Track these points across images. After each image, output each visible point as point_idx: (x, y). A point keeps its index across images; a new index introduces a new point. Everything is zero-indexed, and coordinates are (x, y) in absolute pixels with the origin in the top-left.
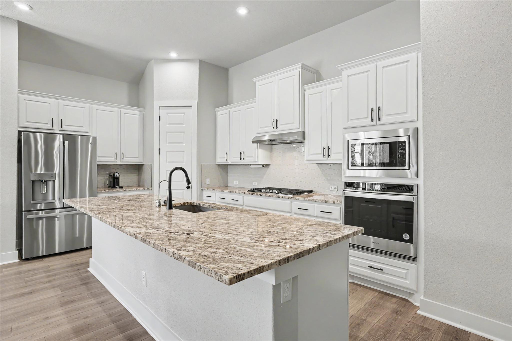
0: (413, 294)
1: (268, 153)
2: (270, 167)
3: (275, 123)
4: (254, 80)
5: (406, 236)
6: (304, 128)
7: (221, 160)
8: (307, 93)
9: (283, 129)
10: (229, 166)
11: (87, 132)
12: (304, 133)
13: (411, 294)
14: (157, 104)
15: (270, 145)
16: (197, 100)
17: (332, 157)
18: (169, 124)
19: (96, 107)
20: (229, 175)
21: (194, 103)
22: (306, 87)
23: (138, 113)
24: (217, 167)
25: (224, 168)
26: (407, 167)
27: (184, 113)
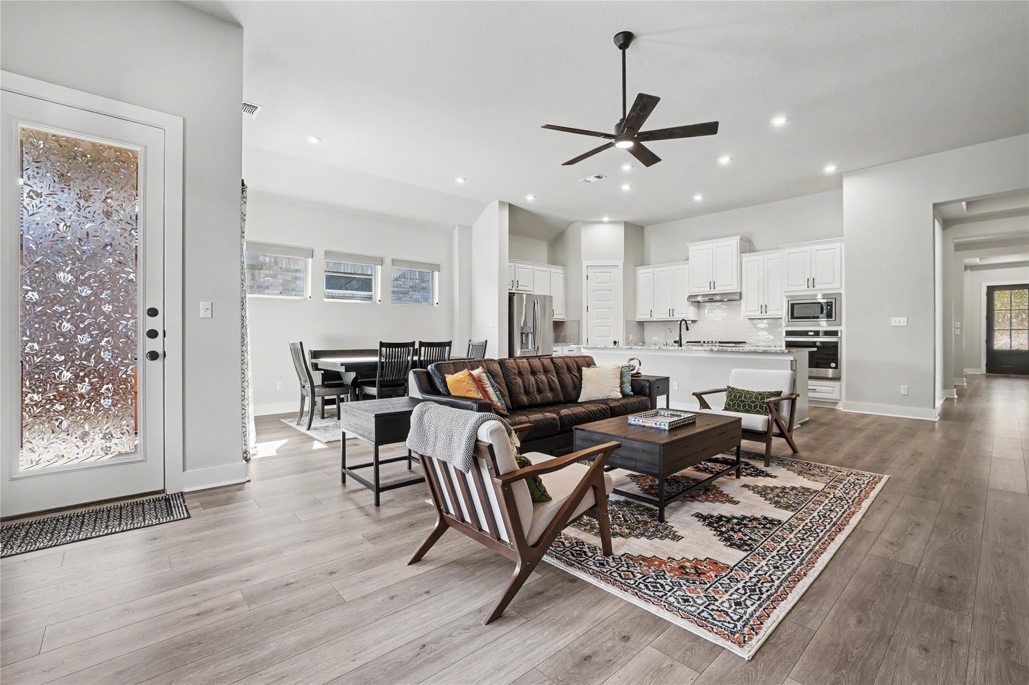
0: (837, 403)
1: (696, 310)
2: (697, 322)
3: (713, 285)
4: (688, 245)
5: (833, 365)
6: (741, 289)
7: (641, 317)
8: (744, 260)
9: (719, 289)
10: (645, 323)
11: (531, 291)
12: (741, 293)
13: (836, 403)
14: (585, 263)
15: (697, 303)
16: (623, 260)
17: (769, 313)
18: (596, 283)
19: (537, 268)
20: (645, 331)
21: (620, 262)
22: (743, 255)
23: (561, 271)
24: (637, 323)
25: (641, 324)
26: (834, 319)
27: (610, 272)
